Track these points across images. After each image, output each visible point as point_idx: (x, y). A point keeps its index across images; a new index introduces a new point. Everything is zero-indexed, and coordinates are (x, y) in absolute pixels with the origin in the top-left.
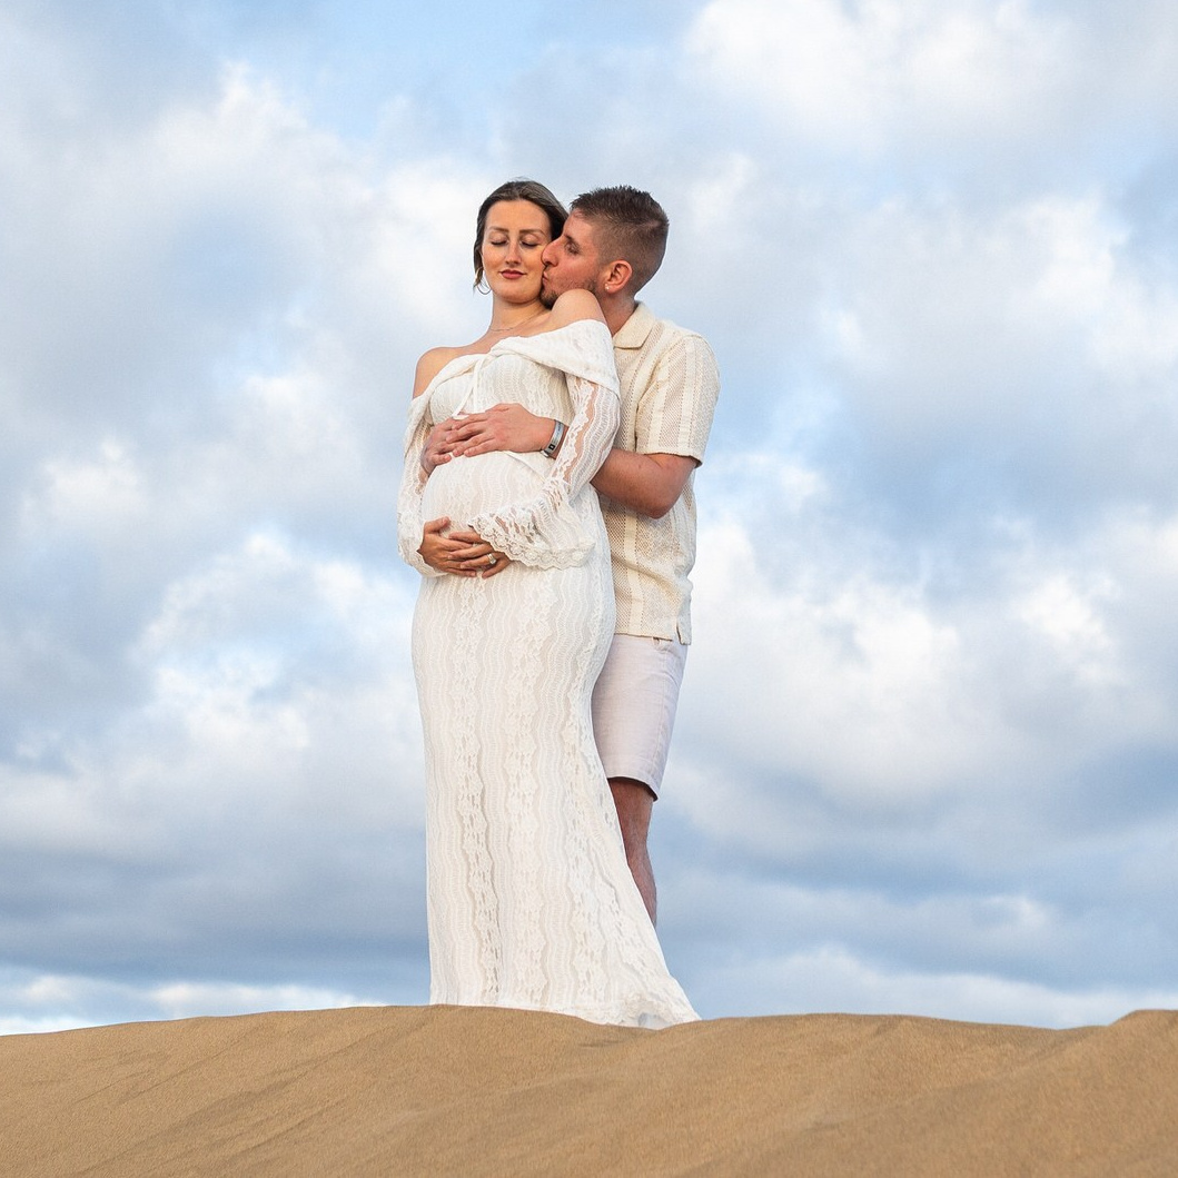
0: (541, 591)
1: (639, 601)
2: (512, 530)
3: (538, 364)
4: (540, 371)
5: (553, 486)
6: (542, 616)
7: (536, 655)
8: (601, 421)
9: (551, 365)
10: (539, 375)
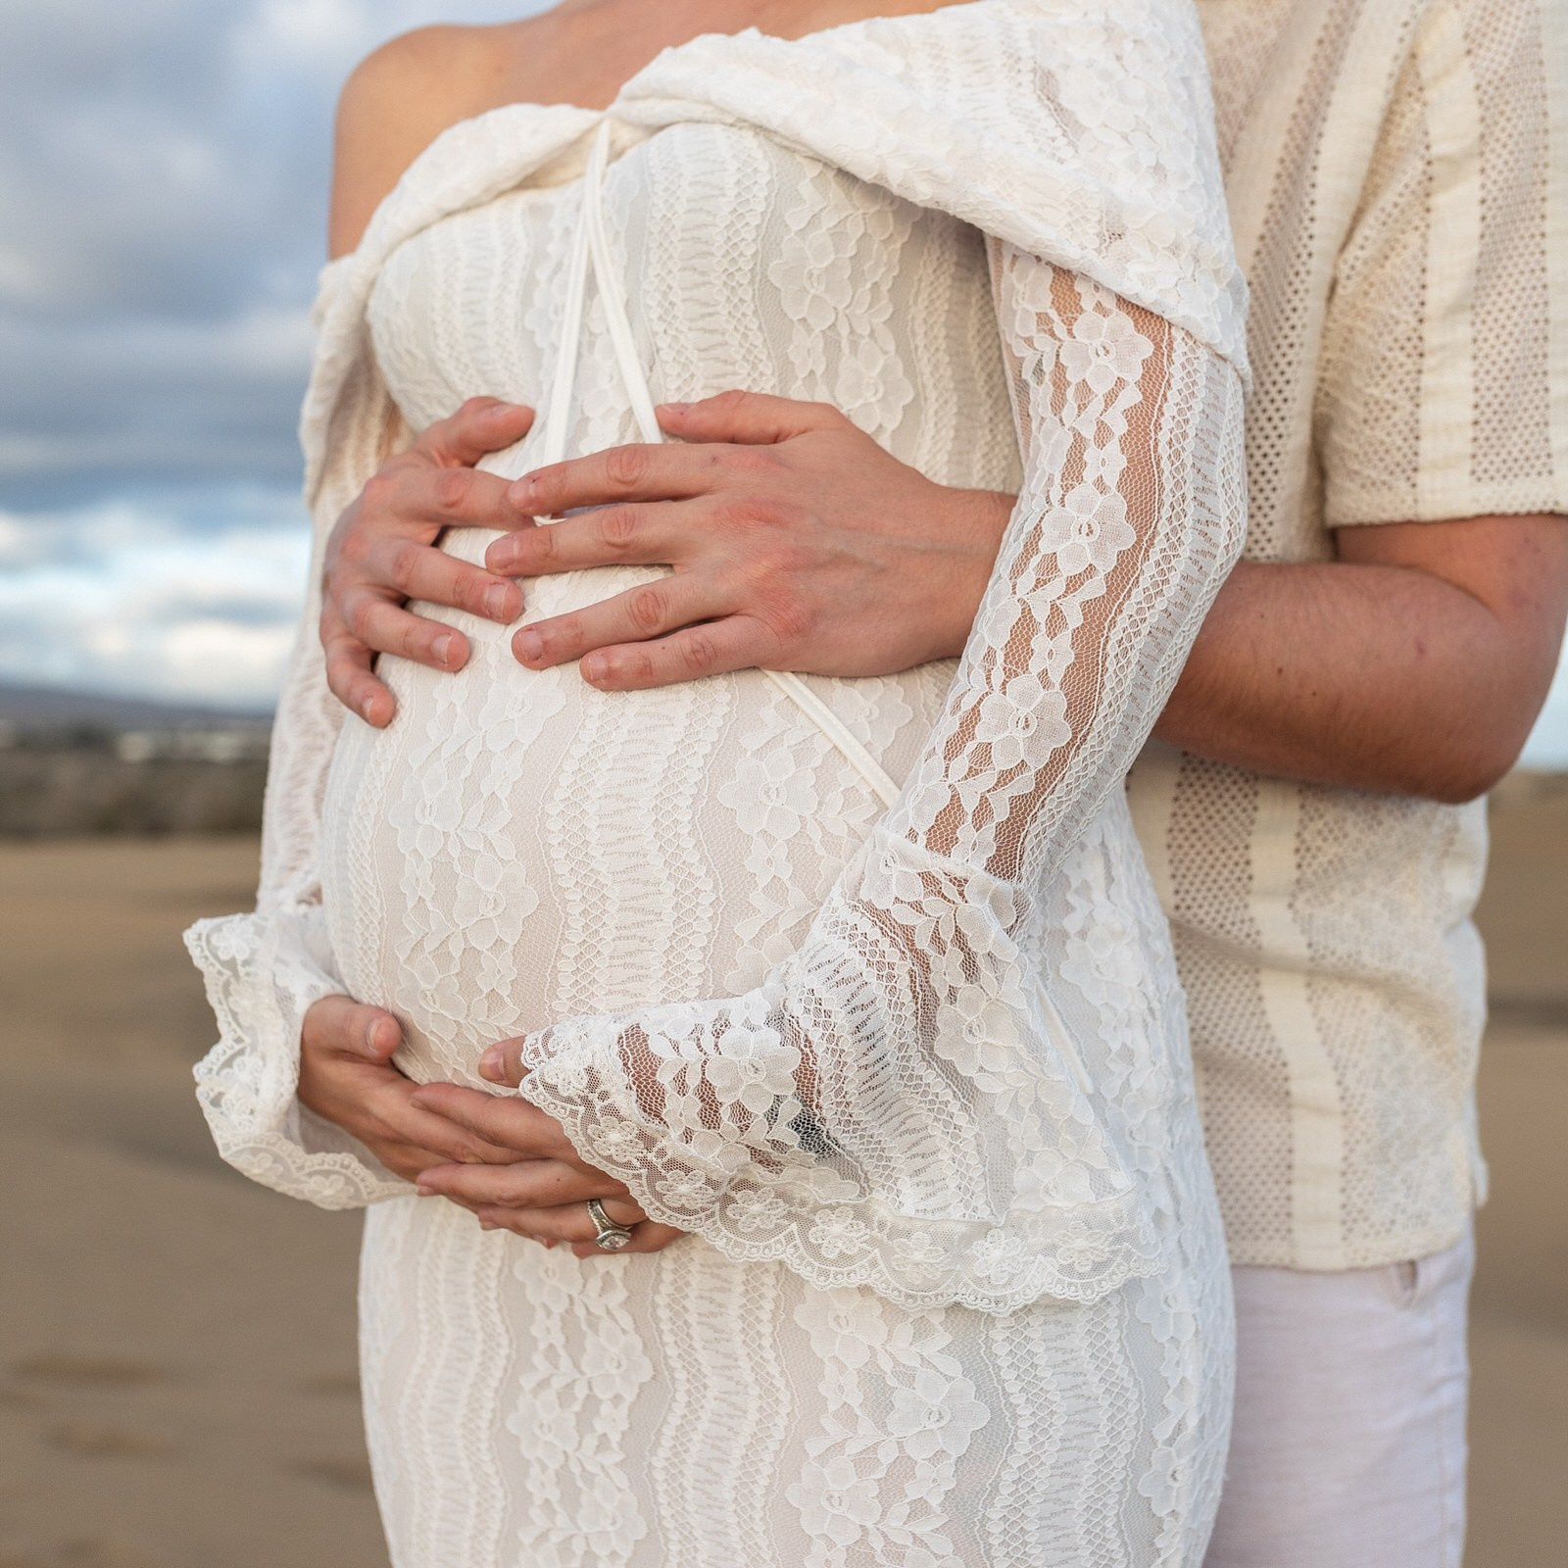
0: (907, 1377)
1: (1320, 1111)
2: (681, 1109)
3: (845, 176)
4: (858, 217)
5: (933, 904)
6: (919, 1509)
7: (923, 1528)
8: (1188, 537)
9: (923, 194)
10: (855, 231)
